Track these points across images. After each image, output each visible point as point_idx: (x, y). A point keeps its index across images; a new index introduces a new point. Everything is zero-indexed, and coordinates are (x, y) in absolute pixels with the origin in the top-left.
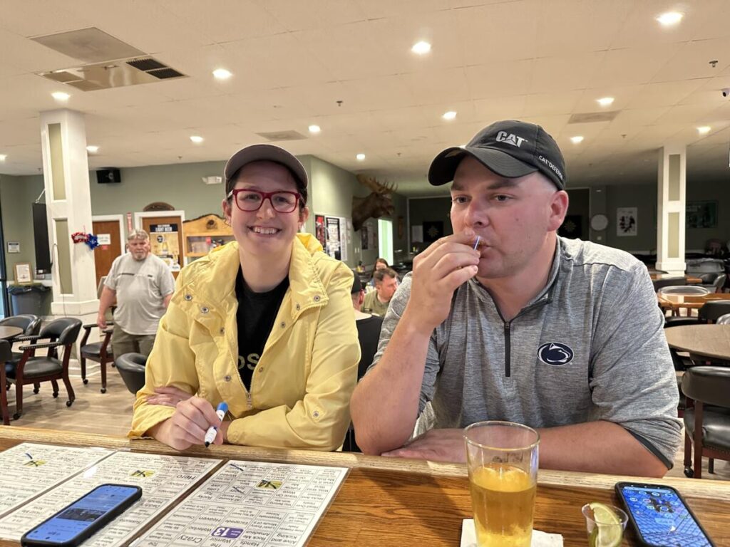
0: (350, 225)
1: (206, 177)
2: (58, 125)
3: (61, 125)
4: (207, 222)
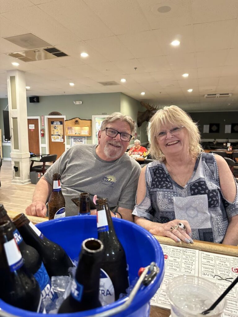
1: (75, 101)
2: (14, 77)
3: (16, 77)
4: (75, 121)
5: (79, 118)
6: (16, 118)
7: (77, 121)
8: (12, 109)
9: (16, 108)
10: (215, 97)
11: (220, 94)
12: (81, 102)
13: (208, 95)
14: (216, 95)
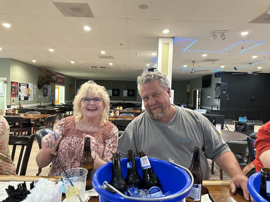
0: (35, 87)
10: (97, 69)
11: (100, 67)
13: (91, 67)
14: (97, 67)
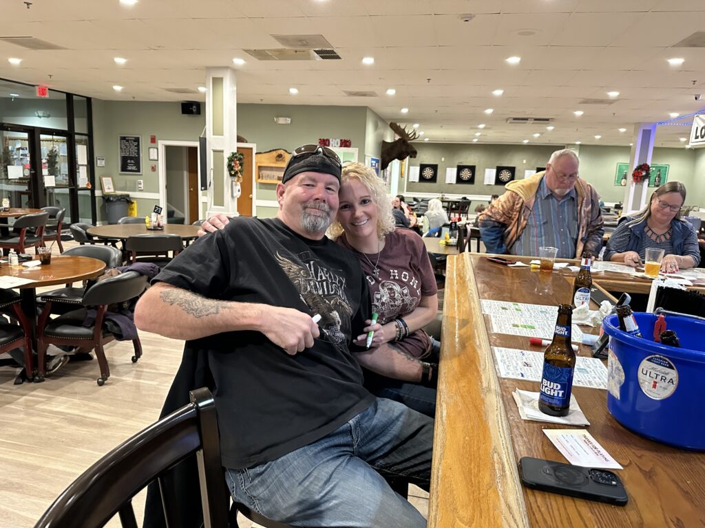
1: (278, 117)
2: (222, 79)
3: (224, 79)
4: (277, 154)
5: (286, 151)
6: (222, 151)
7: (280, 156)
8: (214, 135)
9: (222, 135)
12: (290, 119)
14: (527, 120)
